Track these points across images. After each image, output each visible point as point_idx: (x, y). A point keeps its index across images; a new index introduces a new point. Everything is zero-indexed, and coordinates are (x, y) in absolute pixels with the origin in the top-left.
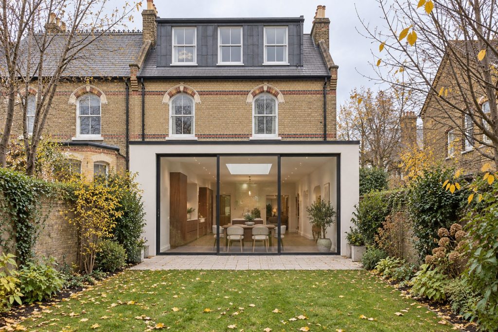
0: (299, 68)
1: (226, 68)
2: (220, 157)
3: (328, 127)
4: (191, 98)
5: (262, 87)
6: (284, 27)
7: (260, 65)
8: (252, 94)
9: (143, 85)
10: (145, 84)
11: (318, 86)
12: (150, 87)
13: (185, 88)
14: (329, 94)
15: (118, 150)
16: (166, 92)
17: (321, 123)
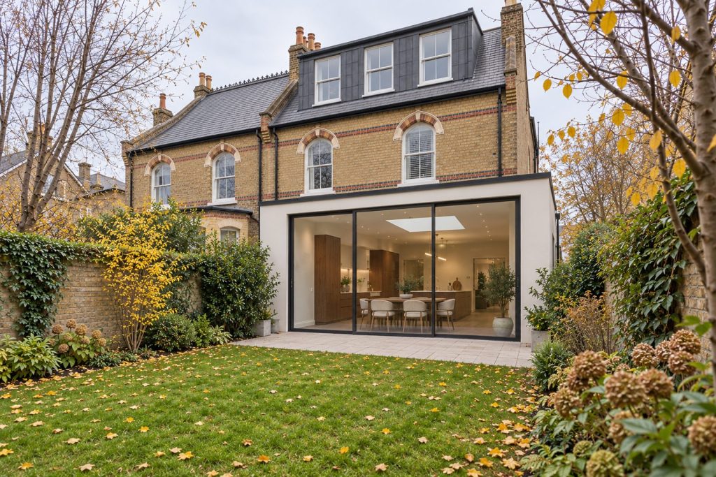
0: (467, 81)
1: (370, 99)
2: (358, 213)
3: (505, 160)
4: (328, 142)
5: (414, 116)
6: (447, 30)
7: (414, 87)
8: (401, 127)
9: (276, 136)
10: (278, 134)
11: (490, 103)
12: (284, 137)
13: (321, 131)
14: (506, 110)
15: (250, 214)
16: (300, 139)
17: (494, 154)
